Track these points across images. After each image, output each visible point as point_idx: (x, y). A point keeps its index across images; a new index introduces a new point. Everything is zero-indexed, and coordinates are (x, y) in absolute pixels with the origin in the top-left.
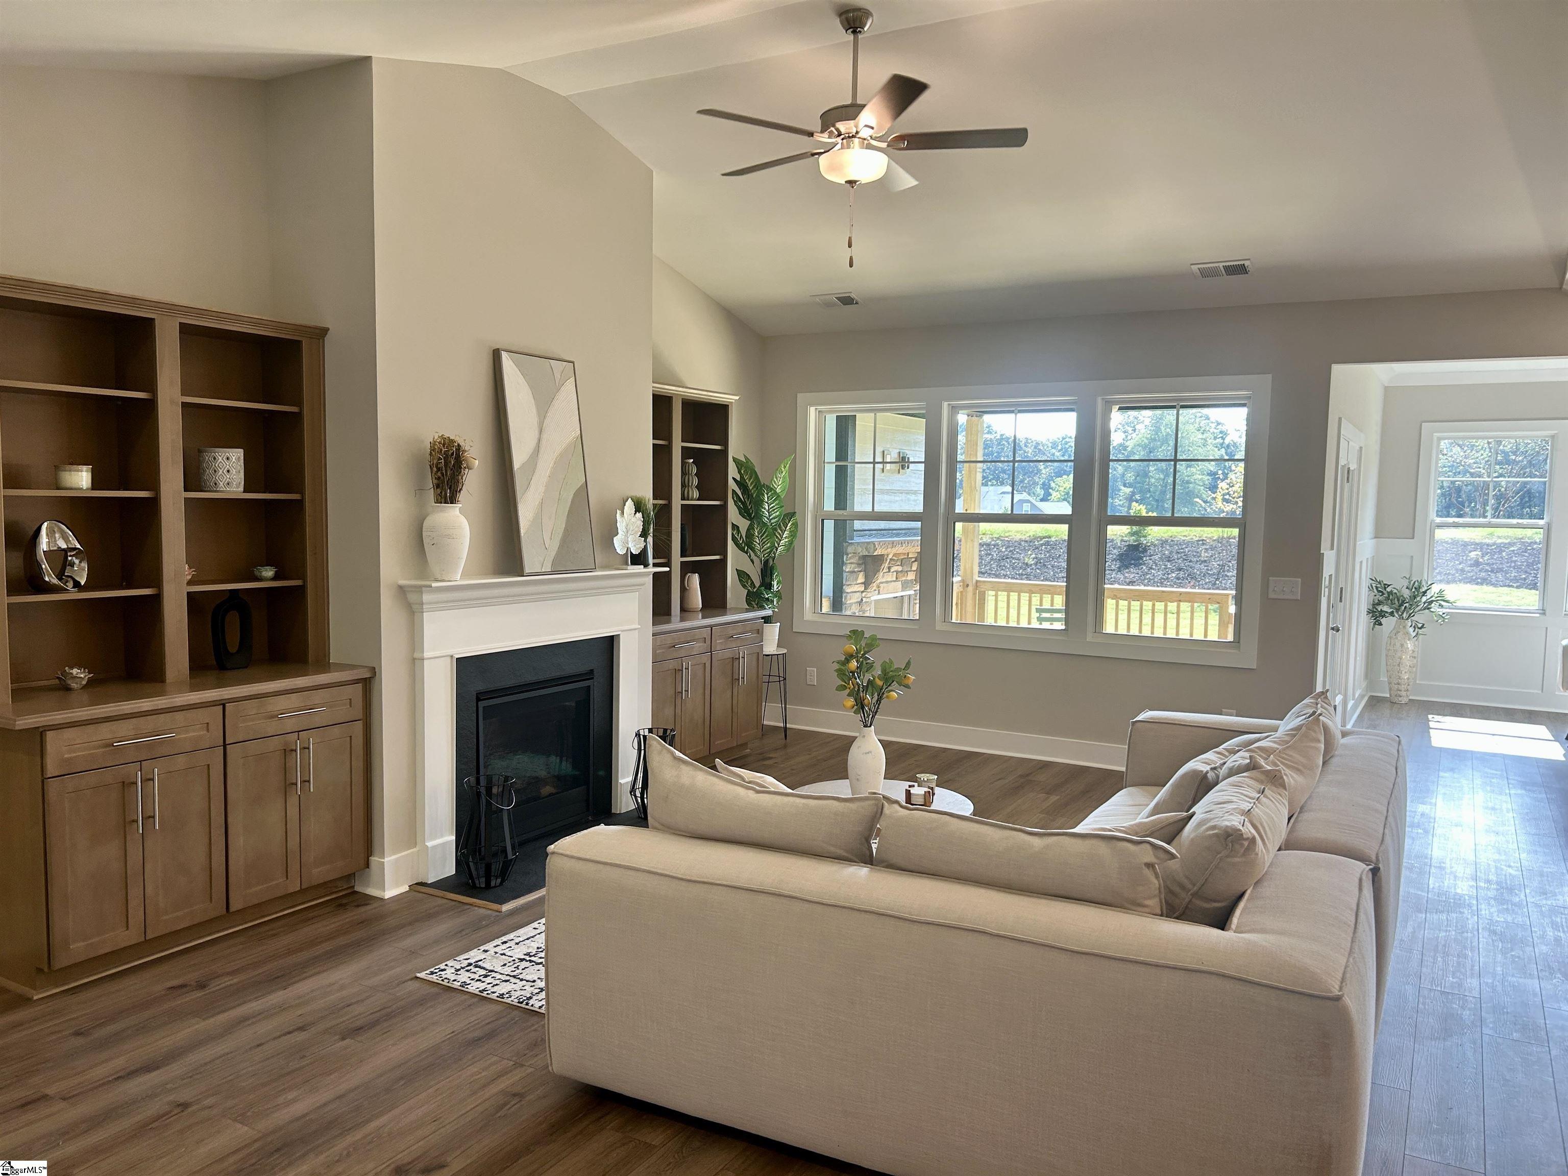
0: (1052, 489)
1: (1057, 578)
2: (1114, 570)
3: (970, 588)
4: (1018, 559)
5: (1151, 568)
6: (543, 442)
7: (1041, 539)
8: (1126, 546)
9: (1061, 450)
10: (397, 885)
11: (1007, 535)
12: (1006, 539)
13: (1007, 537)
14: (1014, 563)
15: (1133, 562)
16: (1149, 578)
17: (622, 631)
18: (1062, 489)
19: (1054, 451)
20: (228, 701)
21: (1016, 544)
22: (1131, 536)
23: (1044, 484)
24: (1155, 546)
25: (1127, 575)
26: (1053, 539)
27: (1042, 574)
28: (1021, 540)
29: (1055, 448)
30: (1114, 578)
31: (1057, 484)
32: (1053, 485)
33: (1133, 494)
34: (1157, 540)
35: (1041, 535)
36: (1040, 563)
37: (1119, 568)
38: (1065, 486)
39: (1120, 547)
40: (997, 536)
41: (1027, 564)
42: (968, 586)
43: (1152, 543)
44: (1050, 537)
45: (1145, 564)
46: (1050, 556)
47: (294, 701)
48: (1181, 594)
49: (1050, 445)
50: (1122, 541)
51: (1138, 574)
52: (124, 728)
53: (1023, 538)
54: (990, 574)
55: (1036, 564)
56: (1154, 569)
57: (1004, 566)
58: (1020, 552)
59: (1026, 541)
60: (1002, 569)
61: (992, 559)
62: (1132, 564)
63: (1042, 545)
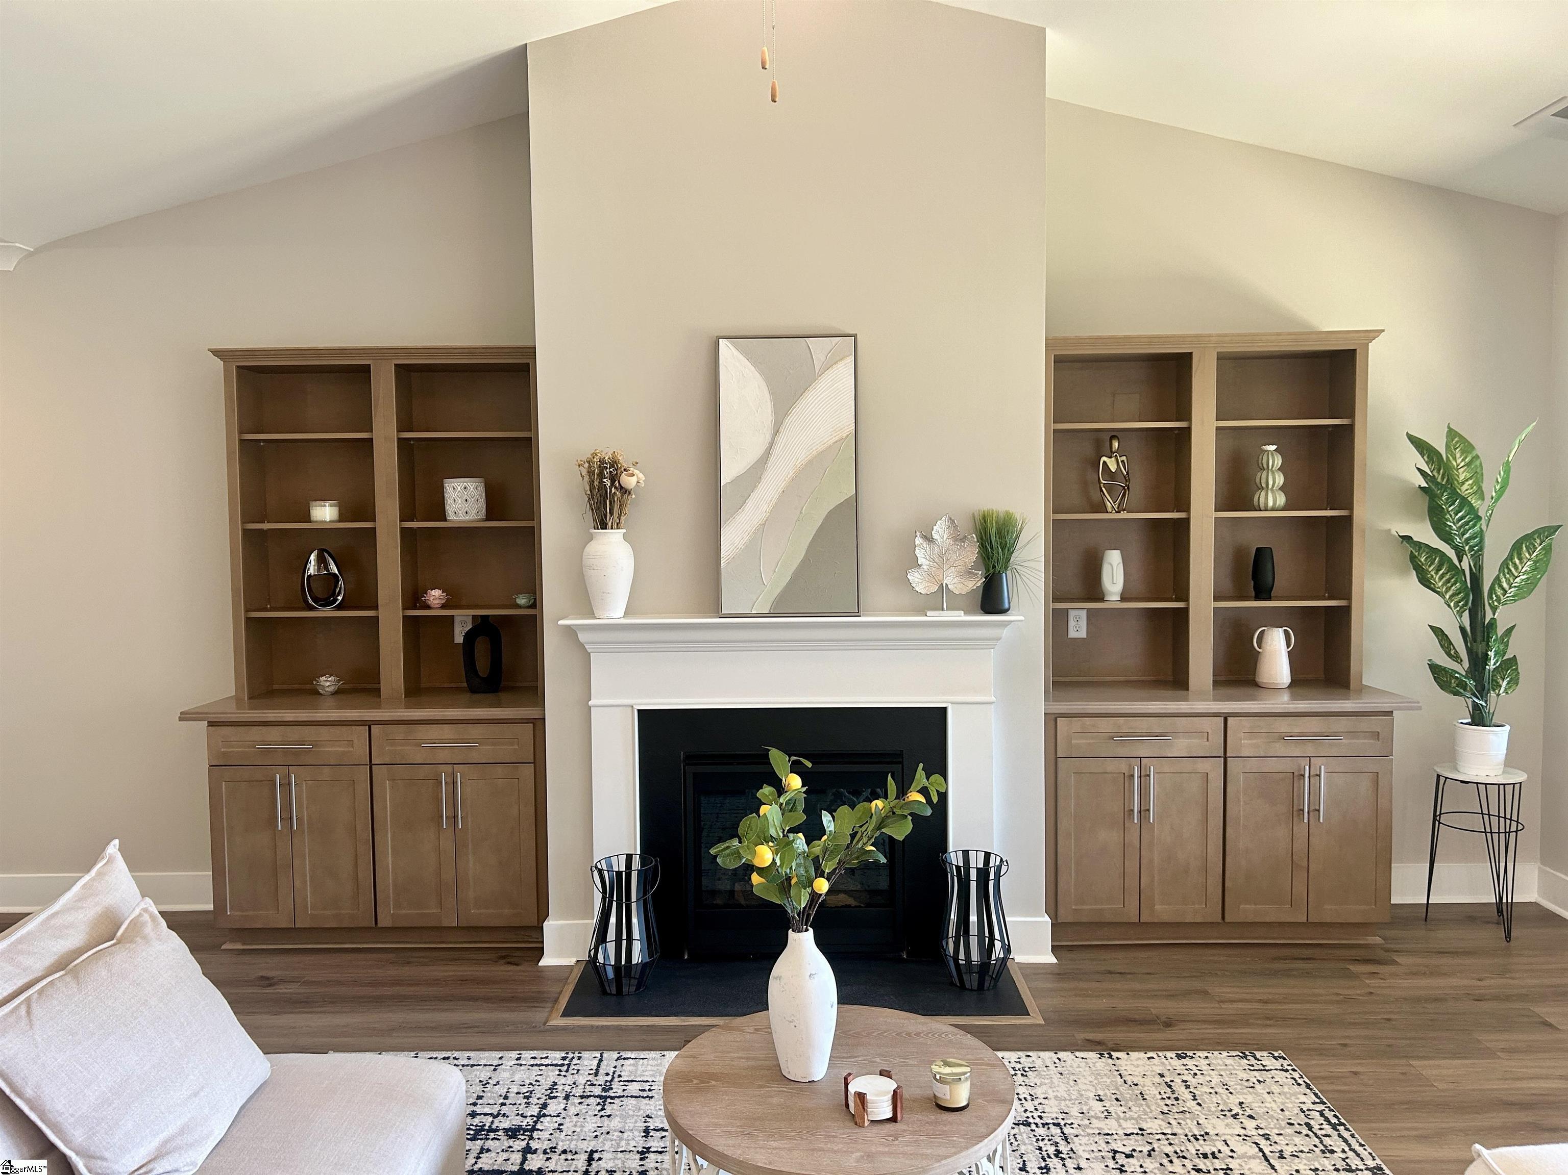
6: (777, 450)
10: (560, 955)
17: (952, 703)
20: (374, 723)
47: (447, 732)
52: (274, 734)
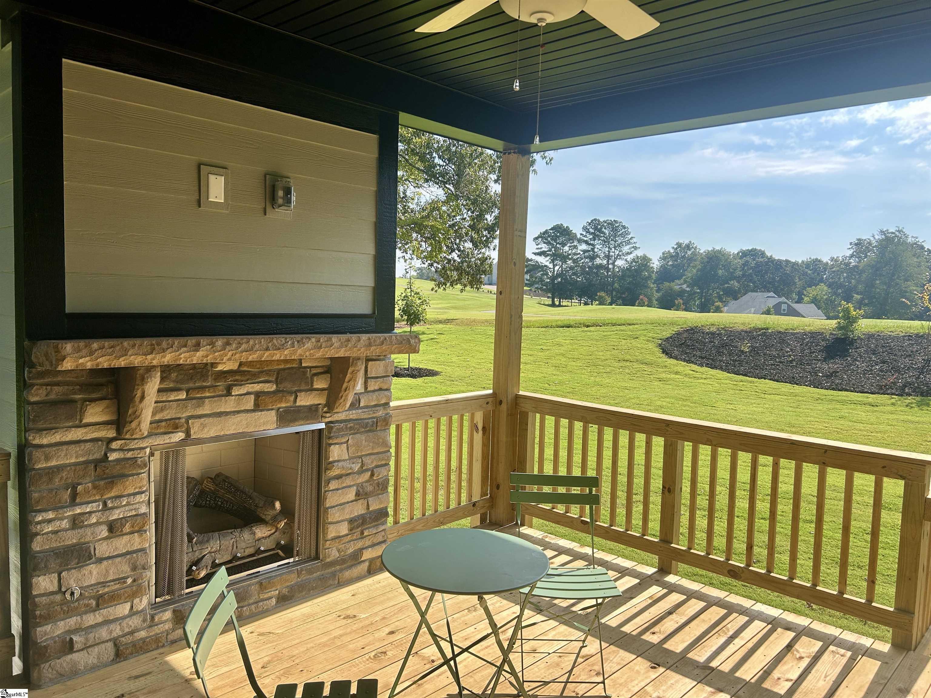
0: (804, 295)
1: (766, 365)
2: (820, 360)
3: (504, 407)
4: (736, 347)
5: (856, 360)
7: (760, 331)
8: (833, 339)
9: (812, 269)
11: (731, 326)
12: (730, 329)
13: (731, 328)
14: (731, 350)
15: (839, 353)
16: (853, 369)
18: (811, 295)
19: (807, 270)
21: (737, 334)
22: (839, 330)
23: (799, 292)
24: (862, 339)
25: (830, 365)
26: (770, 331)
27: (753, 361)
28: (742, 331)
29: (807, 268)
30: (819, 368)
31: (808, 292)
32: (805, 293)
33: (863, 299)
34: (864, 334)
35: (760, 327)
36: (755, 351)
37: (825, 358)
38: (813, 293)
39: (828, 340)
40: (723, 327)
41: (742, 352)
42: (501, 402)
43: (859, 337)
44: (768, 329)
45: (850, 356)
46: (764, 346)
48: (826, 451)
49: (804, 266)
50: (831, 334)
51: (842, 365)
53: (745, 329)
54: (709, 358)
55: (750, 352)
56: (858, 361)
57: (722, 352)
58: (738, 341)
59: (746, 332)
60: (720, 355)
61: (713, 346)
62: (838, 355)
63: (759, 335)
